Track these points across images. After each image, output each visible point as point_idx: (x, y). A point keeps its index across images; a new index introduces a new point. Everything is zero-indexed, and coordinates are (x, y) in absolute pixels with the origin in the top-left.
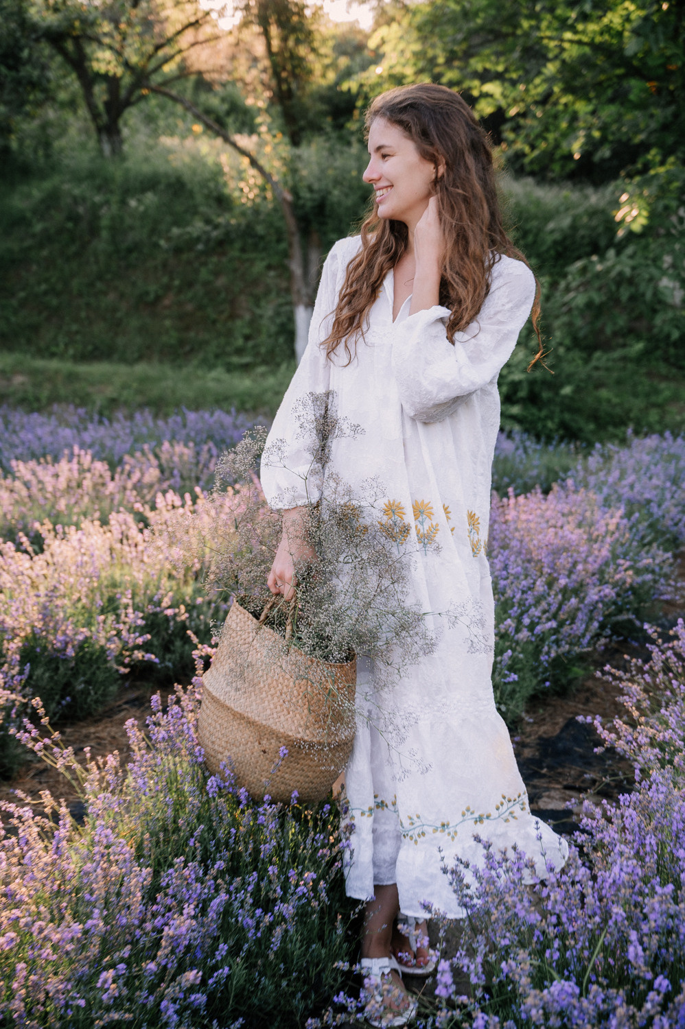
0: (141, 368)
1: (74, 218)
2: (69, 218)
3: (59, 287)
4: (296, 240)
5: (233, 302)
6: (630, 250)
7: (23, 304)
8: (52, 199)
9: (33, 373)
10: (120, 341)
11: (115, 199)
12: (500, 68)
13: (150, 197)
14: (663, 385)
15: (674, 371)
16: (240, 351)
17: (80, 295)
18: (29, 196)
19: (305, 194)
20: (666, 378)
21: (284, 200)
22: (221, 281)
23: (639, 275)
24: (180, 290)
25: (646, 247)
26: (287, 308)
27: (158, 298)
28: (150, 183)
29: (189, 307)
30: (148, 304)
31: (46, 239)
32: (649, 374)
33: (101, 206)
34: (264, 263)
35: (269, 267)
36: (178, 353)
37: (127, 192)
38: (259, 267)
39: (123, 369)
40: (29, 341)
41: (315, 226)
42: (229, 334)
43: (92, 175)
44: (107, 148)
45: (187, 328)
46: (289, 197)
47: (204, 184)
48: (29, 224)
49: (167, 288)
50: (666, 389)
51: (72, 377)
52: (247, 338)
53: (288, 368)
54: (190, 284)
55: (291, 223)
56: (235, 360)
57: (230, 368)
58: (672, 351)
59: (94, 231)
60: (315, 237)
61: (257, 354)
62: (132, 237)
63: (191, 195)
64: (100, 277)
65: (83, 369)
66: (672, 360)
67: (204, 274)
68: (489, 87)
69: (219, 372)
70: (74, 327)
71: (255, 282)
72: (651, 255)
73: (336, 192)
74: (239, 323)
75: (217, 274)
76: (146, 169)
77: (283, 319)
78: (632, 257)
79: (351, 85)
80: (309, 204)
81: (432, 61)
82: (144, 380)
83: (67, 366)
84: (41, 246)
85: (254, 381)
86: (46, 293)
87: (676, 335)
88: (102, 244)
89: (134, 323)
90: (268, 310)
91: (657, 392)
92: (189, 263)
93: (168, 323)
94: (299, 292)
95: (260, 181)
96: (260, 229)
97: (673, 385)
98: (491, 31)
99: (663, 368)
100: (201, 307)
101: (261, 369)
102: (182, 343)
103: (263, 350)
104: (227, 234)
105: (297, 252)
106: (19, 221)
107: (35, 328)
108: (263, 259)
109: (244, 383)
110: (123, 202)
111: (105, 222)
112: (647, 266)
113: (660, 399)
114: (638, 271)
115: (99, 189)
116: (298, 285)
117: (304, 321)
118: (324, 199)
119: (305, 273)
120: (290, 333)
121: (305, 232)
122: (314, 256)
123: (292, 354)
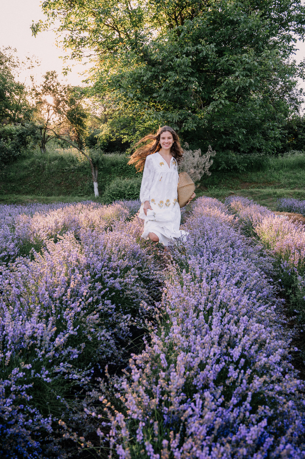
0: (61, 197)
1: (39, 166)
2: (38, 167)
3: (38, 181)
4: (93, 168)
5: (77, 183)
7: (30, 185)
8: (33, 163)
9: (38, 199)
10: (53, 192)
11: (48, 162)
13: (56, 162)
16: (80, 193)
17: (43, 183)
18: (27, 162)
19: (94, 159)
21: (90, 160)
22: (74, 179)
24: (65, 181)
26: (92, 182)
27: (60, 183)
28: (55, 159)
29: (68, 184)
30: (59, 184)
31: (33, 171)
33: (46, 163)
35: (84, 175)
36: (67, 193)
37: (50, 161)
38: (82, 175)
39: (57, 197)
40: (33, 193)
41: (96, 165)
42: (77, 189)
43: (42, 157)
44: (43, 151)
45: (68, 189)
47: (68, 158)
48: (28, 168)
49: (62, 180)
51: (47, 199)
52: (81, 190)
54: (67, 180)
55: (92, 165)
56: (79, 194)
57: (79, 196)
59: (44, 169)
61: (84, 193)
62: (53, 170)
63: (65, 160)
64: (47, 179)
65: (48, 198)
67: (70, 177)
69: (77, 197)
70: (43, 190)
71: (81, 178)
73: (100, 159)
74: (79, 187)
75: (73, 177)
76: (54, 155)
77: (91, 185)
79: (96, 136)
80: (95, 161)
81: (113, 131)
82: (62, 199)
83: (45, 197)
84: (32, 173)
86: (35, 183)
88: (46, 172)
89: (56, 188)
90: (87, 183)
92: (66, 175)
93: (63, 188)
94: (94, 179)
95: (84, 156)
100: (70, 184)
101: (86, 196)
102: (67, 192)
104: (79, 168)
105: (93, 171)
106: (26, 168)
107: (34, 190)
109: (84, 199)
110: (50, 163)
111: (46, 167)
115: (44, 160)
116: (94, 177)
117: (96, 185)
118: (98, 160)
119: (95, 175)
120: (92, 187)
121: (94, 167)
122: (97, 172)
123: (93, 192)
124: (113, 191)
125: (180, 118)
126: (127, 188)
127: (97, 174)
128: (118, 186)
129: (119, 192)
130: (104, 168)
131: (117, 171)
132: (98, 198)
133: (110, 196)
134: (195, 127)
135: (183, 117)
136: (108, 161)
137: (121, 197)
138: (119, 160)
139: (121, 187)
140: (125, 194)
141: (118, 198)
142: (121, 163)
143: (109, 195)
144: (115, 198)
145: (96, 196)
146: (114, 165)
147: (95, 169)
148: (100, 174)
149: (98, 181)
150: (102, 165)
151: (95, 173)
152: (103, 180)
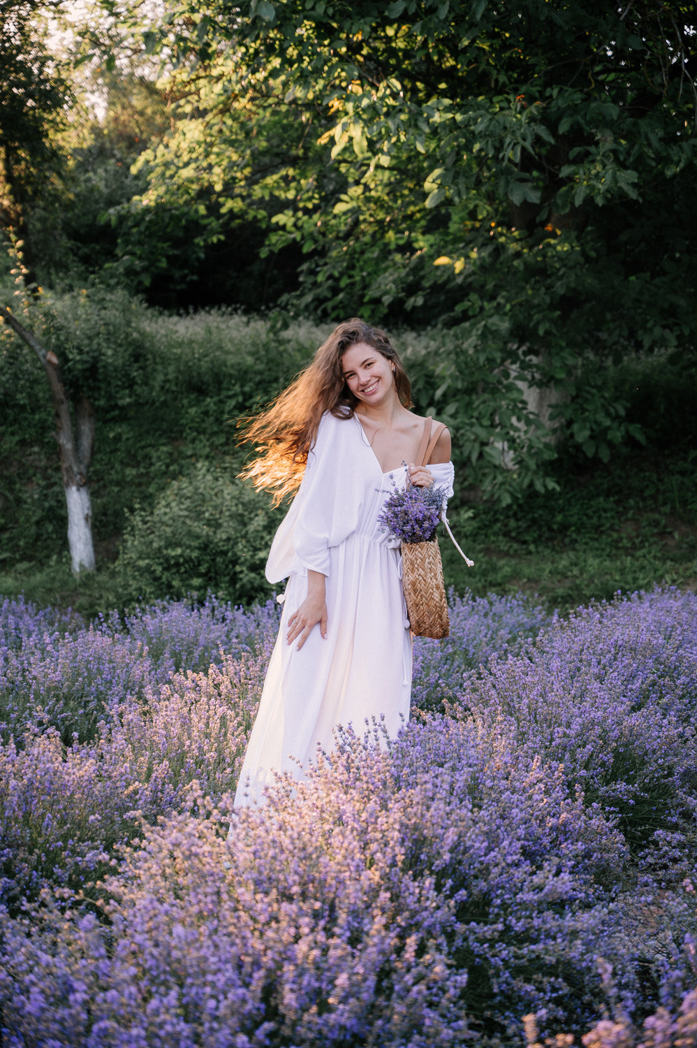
4: (65, 408)
6: (451, 409)
12: (291, 195)
14: (502, 563)
15: (515, 546)
19: (73, 355)
20: (507, 554)
21: (49, 362)
23: (463, 435)
25: (469, 405)
26: (56, 489)
32: (487, 551)
34: (17, 438)
35: (22, 443)
38: (10, 442)
41: (85, 392)
46: (55, 360)
50: (506, 567)
53: (59, 562)
55: (58, 388)
58: (512, 523)
60: (86, 404)
61: (15, 549)
66: (513, 534)
68: (280, 219)
71: (5, 461)
72: (476, 414)
73: (110, 352)
77: (51, 503)
78: (453, 416)
79: (110, 217)
80: (79, 366)
85: (16, 579)
87: (507, 500)
90: (31, 493)
91: (495, 569)
94: (69, 470)
96: (22, 398)
97: (513, 562)
98: (277, 155)
99: (503, 545)
101: (24, 565)
103: (22, 543)
105: (65, 422)
108: (13, 434)
109: (9, 582)
112: (472, 425)
113: (499, 578)
114: (462, 431)
116: (69, 461)
117: (78, 503)
118: (96, 360)
119: (77, 447)
120: (62, 521)
121: (75, 398)
122: (86, 428)
123: (65, 544)
124: (171, 544)
125: (538, 141)
126: (251, 528)
127: (86, 442)
128: (198, 516)
129: (204, 548)
130: (138, 404)
131: (219, 421)
132: (88, 580)
133: (148, 569)
134: (634, 185)
135: (563, 128)
136: (165, 360)
137: (211, 579)
138: (231, 360)
139: (215, 524)
140: (235, 562)
141: (196, 582)
142: (243, 375)
143: (142, 563)
144: (176, 583)
145: (76, 567)
146: (198, 388)
147: (75, 417)
148: (118, 438)
149: (94, 483)
150: (131, 384)
151: (76, 439)
152: (130, 472)
